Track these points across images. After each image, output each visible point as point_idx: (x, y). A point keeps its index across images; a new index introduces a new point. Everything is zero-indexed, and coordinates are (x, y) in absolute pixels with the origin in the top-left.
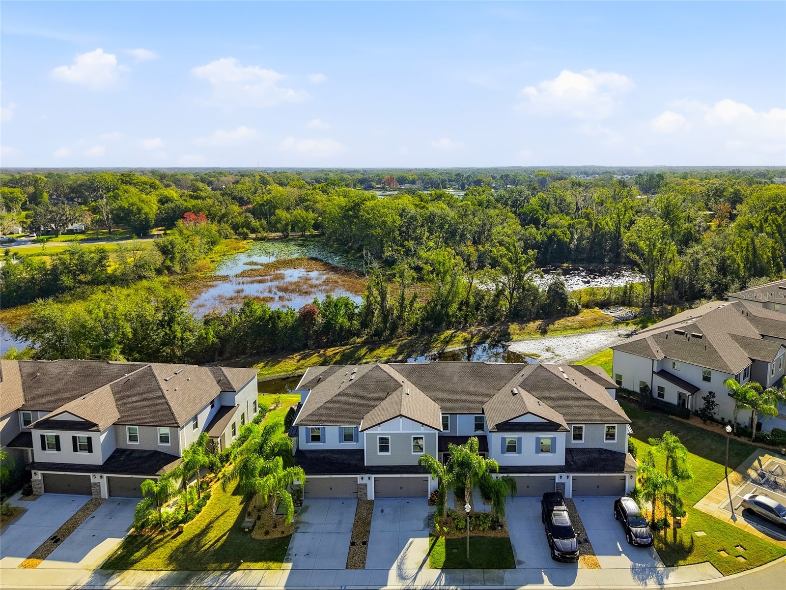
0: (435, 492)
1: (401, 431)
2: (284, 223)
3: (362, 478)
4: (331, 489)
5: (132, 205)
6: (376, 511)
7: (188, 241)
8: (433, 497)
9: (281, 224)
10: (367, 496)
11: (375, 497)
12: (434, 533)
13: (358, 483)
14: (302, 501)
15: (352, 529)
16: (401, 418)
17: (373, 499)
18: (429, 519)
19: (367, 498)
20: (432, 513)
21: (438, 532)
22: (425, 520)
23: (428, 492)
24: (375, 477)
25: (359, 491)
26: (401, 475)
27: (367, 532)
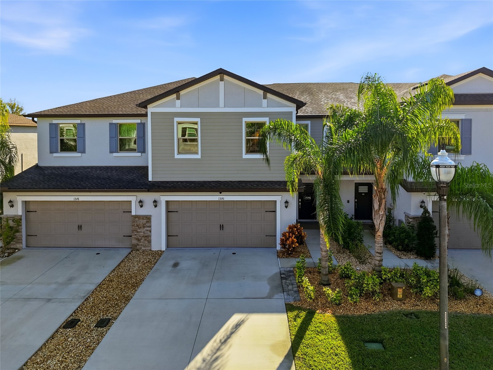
0: (290, 228)
1: (222, 109)
3: (141, 202)
4: (80, 227)
6: (163, 265)
10: (150, 242)
11: (168, 246)
12: (299, 304)
13: (133, 213)
14: (17, 250)
15: (92, 292)
16: (222, 79)
17: (163, 248)
18: (282, 277)
19: (150, 245)
20: (289, 269)
21: (309, 300)
22: (271, 279)
23: (275, 236)
24: (167, 202)
25: (134, 232)
26: (221, 197)
27: (123, 299)
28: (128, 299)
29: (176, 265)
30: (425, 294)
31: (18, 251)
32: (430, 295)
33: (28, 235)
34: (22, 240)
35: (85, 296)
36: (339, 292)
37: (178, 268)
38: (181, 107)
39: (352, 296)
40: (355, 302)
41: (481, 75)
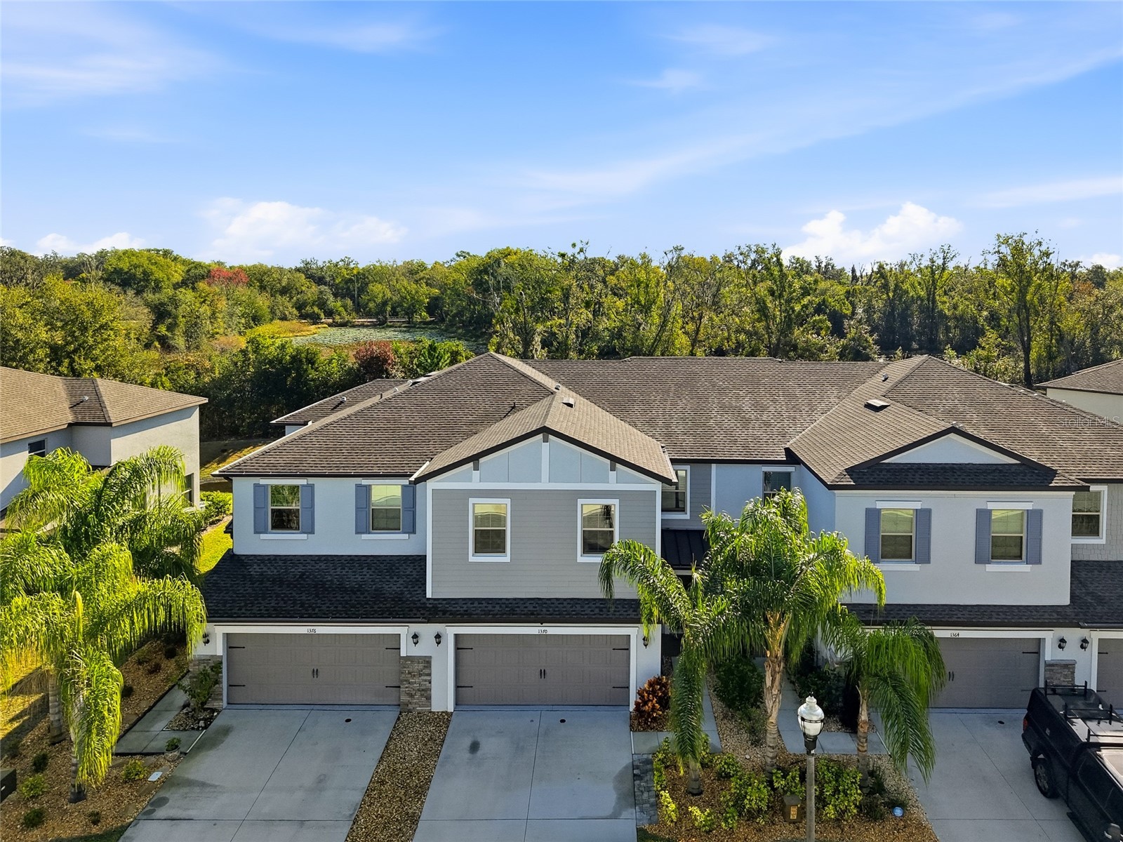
0: (651, 684)
1: (545, 485)
2: (379, 300)
3: (415, 636)
4: (315, 673)
5: (136, 267)
6: (455, 746)
7: (205, 300)
8: (645, 703)
9: (375, 301)
10: (429, 698)
11: (457, 704)
12: (655, 830)
13: (403, 654)
14: (215, 714)
15: (359, 807)
16: (546, 440)
17: (451, 709)
18: (634, 775)
19: (429, 704)
20: (645, 756)
21: (669, 823)
22: (620, 778)
23: (628, 687)
24: (456, 636)
25: (405, 683)
26: (543, 629)
27: (407, 820)
28: (414, 820)
29: (474, 747)
30: (826, 814)
31: (218, 714)
32: (833, 817)
33: (230, 686)
34: (222, 694)
35: (351, 815)
36: (709, 815)
37: (479, 753)
38: (480, 481)
39: (727, 821)
40: (731, 828)
41: (952, 436)
